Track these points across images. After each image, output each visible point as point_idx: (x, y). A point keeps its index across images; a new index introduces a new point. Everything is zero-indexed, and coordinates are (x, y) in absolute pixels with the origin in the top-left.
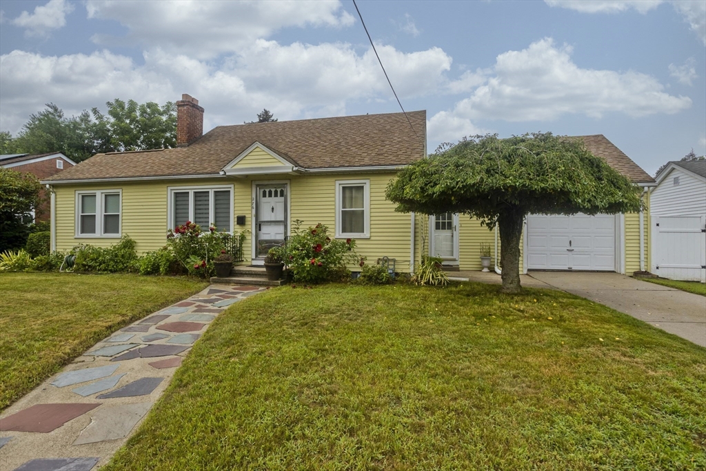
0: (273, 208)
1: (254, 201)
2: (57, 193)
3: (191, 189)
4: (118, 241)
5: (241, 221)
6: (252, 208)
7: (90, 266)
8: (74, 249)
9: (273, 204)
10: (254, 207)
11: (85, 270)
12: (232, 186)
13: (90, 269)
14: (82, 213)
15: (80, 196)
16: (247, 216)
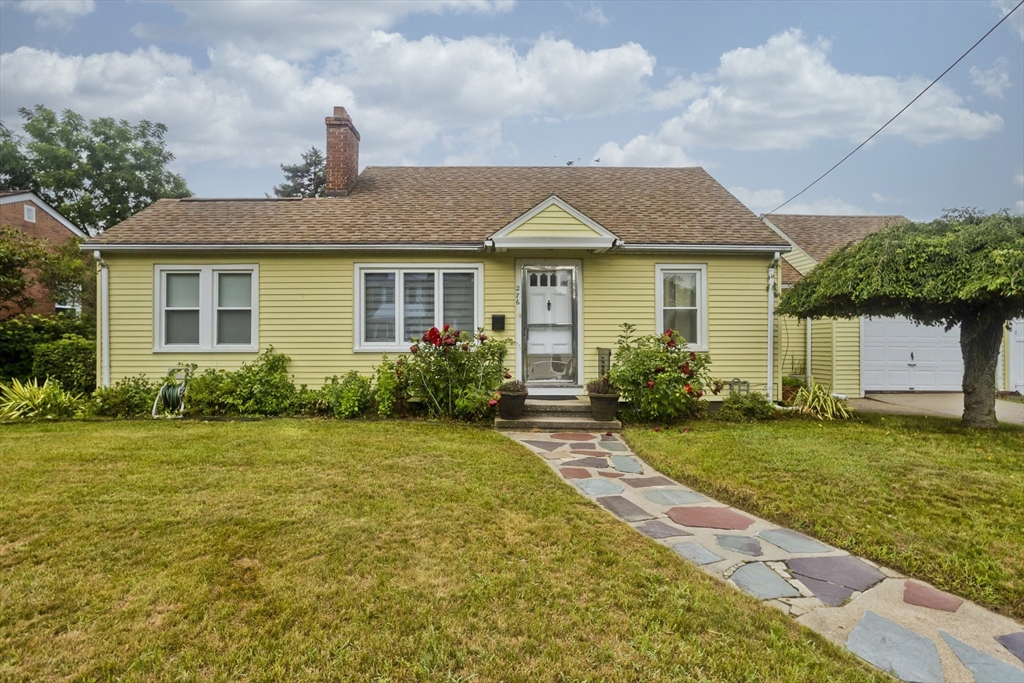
0: (549, 304)
1: (520, 292)
2: (112, 268)
3: (399, 269)
4: (255, 357)
5: (499, 323)
6: (518, 303)
7: (222, 405)
8: (172, 373)
9: (548, 298)
10: (520, 300)
11: (213, 413)
12: (480, 266)
13: (223, 411)
14: (167, 306)
15: (164, 275)
16: (507, 315)
